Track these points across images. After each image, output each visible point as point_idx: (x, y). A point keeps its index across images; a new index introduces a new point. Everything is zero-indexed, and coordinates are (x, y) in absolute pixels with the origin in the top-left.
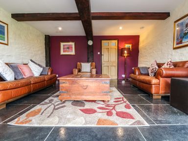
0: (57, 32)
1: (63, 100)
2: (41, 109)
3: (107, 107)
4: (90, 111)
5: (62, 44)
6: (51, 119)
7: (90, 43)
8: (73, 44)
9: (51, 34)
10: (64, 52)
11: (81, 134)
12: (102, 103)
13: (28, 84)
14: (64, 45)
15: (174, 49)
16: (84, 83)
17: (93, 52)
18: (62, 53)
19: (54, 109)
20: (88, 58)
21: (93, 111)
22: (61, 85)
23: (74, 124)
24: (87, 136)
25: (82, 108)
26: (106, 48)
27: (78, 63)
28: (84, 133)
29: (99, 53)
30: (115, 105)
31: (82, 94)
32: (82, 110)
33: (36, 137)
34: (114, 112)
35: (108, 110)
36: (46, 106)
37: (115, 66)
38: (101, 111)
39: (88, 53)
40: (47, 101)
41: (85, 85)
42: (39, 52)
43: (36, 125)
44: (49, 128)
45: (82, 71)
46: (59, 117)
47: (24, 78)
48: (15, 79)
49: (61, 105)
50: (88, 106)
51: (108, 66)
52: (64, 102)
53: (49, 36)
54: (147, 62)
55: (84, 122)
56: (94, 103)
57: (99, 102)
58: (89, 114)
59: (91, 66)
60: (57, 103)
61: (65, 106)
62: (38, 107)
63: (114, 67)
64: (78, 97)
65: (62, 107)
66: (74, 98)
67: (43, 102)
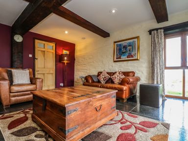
15: (114, 62)
17: (22, 53)
26: (42, 51)
29: (30, 56)
37: (52, 74)
51: (44, 74)
54: (86, 70)
63: (50, 75)
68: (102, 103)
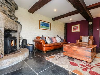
0: (70, 21)
1: (65, 55)
2: (55, 56)
3: (86, 66)
4: (74, 64)
5: (72, 26)
6: (56, 61)
7: (90, 23)
8: (79, 26)
9: (67, 23)
10: (73, 30)
11: (63, 71)
12: (85, 63)
13: (54, 46)
14: (73, 27)
16: (74, 49)
18: (72, 31)
19: (59, 58)
20: (89, 33)
21: (76, 65)
22: (64, 48)
23: (63, 66)
24: (64, 73)
25: (71, 61)
27: (81, 36)
28: (64, 72)
30: (94, 67)
31: (73, 55)
32: (70, 62)
33: (48, 65)
34: (89, 70)
35: (85, 68)
36: (57, 56)
38: (81, 66)
39: (89, 30)
40: (59, 54)
41: (75, 50)
42: (62, 32)
43: (50, 61)
44: (53, 64)
45: (82, 41)
46: (59, 61)
47: (53, 43)
48: (51, 43)
49: (63, 57)
50: (75, 61)
52: (65, 56)
53: (66, 23)
55: (67, 67)
56: (80, 61)
57: (84, 62)
58: (73, 65)
59: (90, 38)
60: (62, 56)
61: (64, 58)
62: (55, 55)
64: (71, 55)
65: (63, 58)
66: (69, 55)
67: (57, 54)
68: (77, 50)
